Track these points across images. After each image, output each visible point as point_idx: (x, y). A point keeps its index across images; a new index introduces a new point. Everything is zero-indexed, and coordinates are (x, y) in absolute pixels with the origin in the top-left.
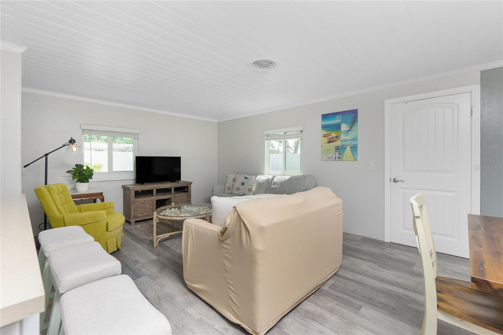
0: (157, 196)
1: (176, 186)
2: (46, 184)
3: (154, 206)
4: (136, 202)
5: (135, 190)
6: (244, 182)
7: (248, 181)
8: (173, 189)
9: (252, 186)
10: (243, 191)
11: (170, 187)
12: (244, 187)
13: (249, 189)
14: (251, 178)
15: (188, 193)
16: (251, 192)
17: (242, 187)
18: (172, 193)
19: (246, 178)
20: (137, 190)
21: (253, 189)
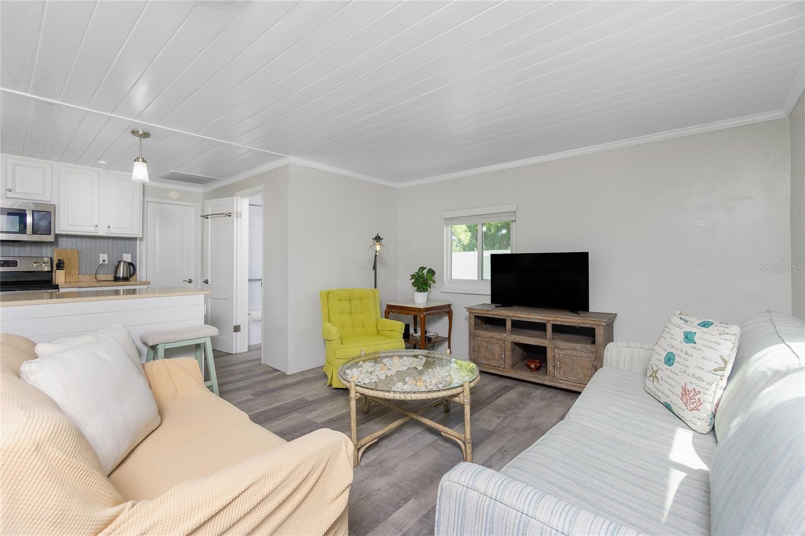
0: (513, 333)
1: (558, 323)
2: (375, 287)
3: (507, 353)
4: (477, 336)
5: (476, 314)
6: (674, 351)
7: (687, 354)
8: (549, 328)
9: (701, 379)
10: (665, 388)
11: (542, 322)
12: (671, 375)
13: (685, 391)
14: (706, 343)
15: (593, 346)
16: (692, 406)
17: (665, 371)
18: (548, 337)
19: (689, 338)
20: (478, 315)
21: (707, 396)
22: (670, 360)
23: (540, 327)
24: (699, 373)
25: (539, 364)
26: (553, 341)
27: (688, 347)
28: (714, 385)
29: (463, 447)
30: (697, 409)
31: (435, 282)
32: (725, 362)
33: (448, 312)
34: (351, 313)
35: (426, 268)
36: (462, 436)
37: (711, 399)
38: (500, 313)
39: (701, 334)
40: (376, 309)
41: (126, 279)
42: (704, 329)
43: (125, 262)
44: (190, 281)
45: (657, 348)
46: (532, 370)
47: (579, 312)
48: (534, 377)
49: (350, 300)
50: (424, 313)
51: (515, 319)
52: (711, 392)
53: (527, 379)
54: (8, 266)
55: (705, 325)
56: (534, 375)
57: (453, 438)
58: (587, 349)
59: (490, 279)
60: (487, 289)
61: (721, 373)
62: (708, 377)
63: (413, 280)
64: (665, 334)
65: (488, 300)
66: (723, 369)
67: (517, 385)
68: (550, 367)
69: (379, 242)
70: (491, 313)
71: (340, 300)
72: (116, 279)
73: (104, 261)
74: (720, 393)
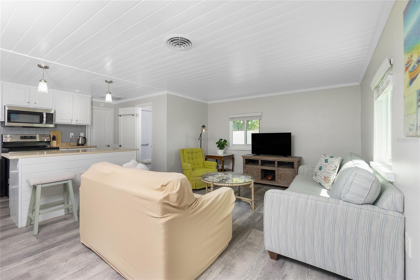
0: (261, 165)
1: (280, 161)
2: (201, 148)
3: (259, 174)
4: (246, 167)
5: (246, 158)
6: (322, 166)
7: (326, 166)
8: (276, 163)
9: (329, 173)
10: (319, 178)
11: (273, 160)
12: (321, 173)
13: (325, 178)
14: (331, 162)
15: (293, 169)
16: (327, 182)
17: (319, 173)
18: (276, 166)
19: (326, 161)
20: (247, 158)
21: (331, 178)
22: (320, 168)
23: (272, 163)
24: (329, 171)
25: (272, 178)
26: (278, 168)
27: (326, 164)
28: (333, 174)
29: (251, 204)
30: (329, 183)
31: (227, 145)
32: (336, 167)
33: (232, 158)
34: (192, 159)
35: (223, 139)
36: (251, 200)
37: (332, 179)
38: (256, 158)
39: (330, 160)
40: (203, 157)
41: (82, 145)
42: (331, 158)
43: (82, 137)
44: (109, 146)
45: (316, 166)
46: (269, 180)
47: (287, 156)
48: (270, 183)
49: (192, 153)
50: (224, 158)
51: (262, 159)
52: (332, 177)
53: (267, 183)
54: (32, 139)
55: (331, 157)
56: (270, 182)
57: (247, 201)
58: (291, 170)
59: (251, 144)
60: (250, 148)
61: (335, 171)
62: (331, 172)
63: (218, 145)
64: (319, 161)
65: (250, 153)
66: (336, 169)
67: (263, 186)
68: (276, 178)
69: (204, 128)
70: (253, 157)
71: (188, 153)
72: (78, 145)
73: (72, 136)
74: (335, 177)
